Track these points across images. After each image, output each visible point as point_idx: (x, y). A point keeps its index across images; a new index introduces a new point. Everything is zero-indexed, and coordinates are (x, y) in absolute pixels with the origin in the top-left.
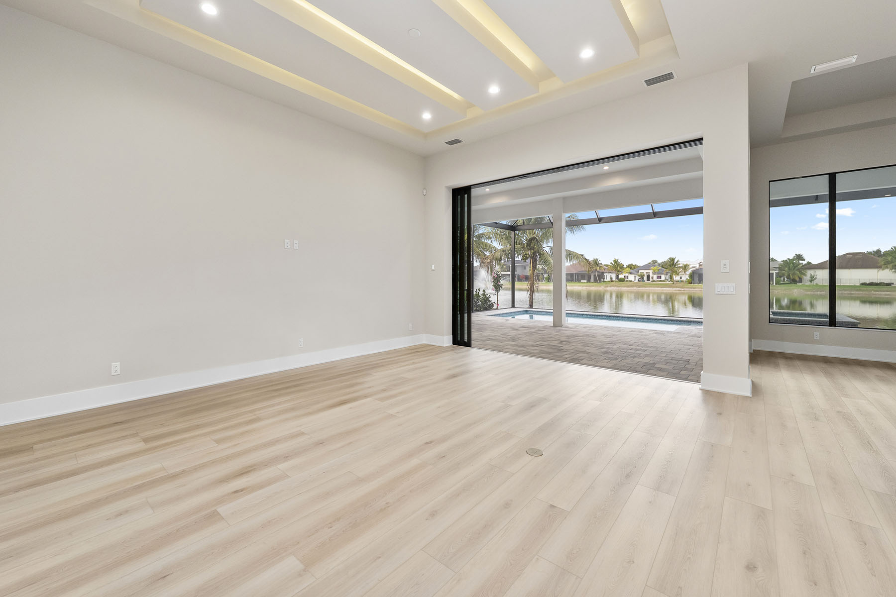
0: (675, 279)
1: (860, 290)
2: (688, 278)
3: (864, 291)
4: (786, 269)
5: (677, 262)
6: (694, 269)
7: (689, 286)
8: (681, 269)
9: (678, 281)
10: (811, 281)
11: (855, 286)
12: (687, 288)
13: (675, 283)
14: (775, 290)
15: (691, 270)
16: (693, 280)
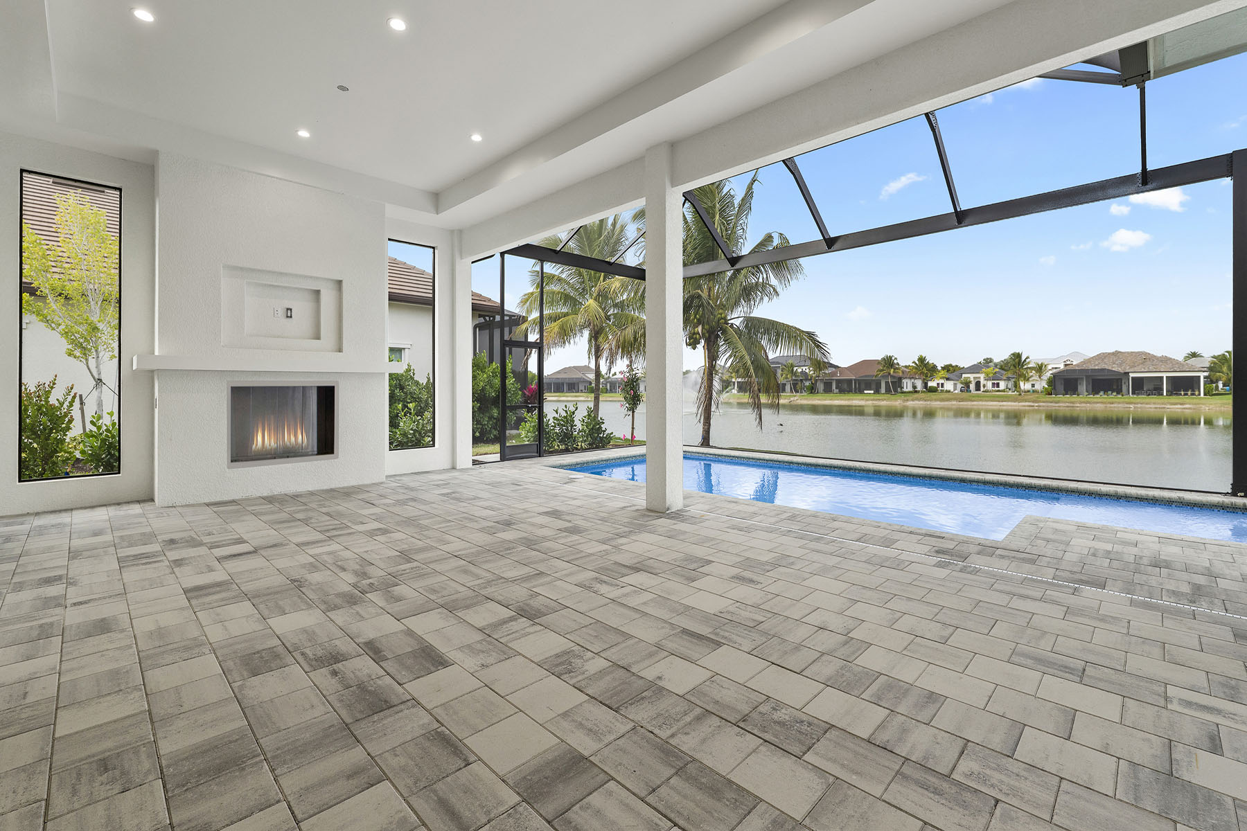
0: (1022, 387)
2: (1046, 386)
5: (1025, 360)
6: (1054, 371)
7: (1048, 399)
8: (1034, 372)
9: (1029, 391)
12: (1044, 402)
13: (1023, 394)
14: (1203, 404)
15: (1051, 372)
16: (1055, 388)
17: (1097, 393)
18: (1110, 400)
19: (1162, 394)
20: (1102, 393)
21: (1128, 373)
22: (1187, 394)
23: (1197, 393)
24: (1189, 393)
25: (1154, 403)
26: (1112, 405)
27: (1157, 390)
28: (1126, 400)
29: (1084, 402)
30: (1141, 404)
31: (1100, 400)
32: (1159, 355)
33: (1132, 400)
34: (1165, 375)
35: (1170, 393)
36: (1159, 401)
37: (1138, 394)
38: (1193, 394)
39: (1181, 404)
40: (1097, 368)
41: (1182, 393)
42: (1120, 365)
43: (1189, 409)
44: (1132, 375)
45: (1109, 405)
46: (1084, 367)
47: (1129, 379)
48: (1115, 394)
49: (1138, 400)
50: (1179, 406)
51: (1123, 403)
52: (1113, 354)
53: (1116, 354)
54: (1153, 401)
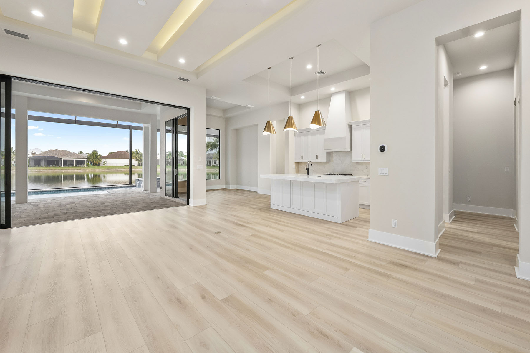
1: (124, 169)
3: (125, 169)
4: (92, 158)
10: (104, 165)
11: (122, 167)
14: (87, 169)
17: (49, 166)
18: (54, 169)
19: (74, 166)
20: (51, 166)
21: (62, 158)
22: (81, 166)
23: (84, 166)
24: (82, 166)
25: (71, 170)
26: (56, 171)
27: (72, 165)
28: (61, 168)
29: (44, 170)
30: (67, 170)
31: (51, 169)
32: (72, 152)
33: (63, 168)
34: (74, 159)
35: (76, 166)
36: (73, 168)
37: (65, 166)
38: (83, 166)
39: (80, 169)
40: (49, 156)
41: (80, 166)
42: (58, 155)
43: (82, 171)
44: (63, 159)
45: (54, 171)
46: (43, 155)
47: (62, 160)
48: (56, 166)
49: (66, 169)
50: (79, 170)
51: (60, 169)
52: (55, 150)
53: (56, 150)
54: (70, 168)
